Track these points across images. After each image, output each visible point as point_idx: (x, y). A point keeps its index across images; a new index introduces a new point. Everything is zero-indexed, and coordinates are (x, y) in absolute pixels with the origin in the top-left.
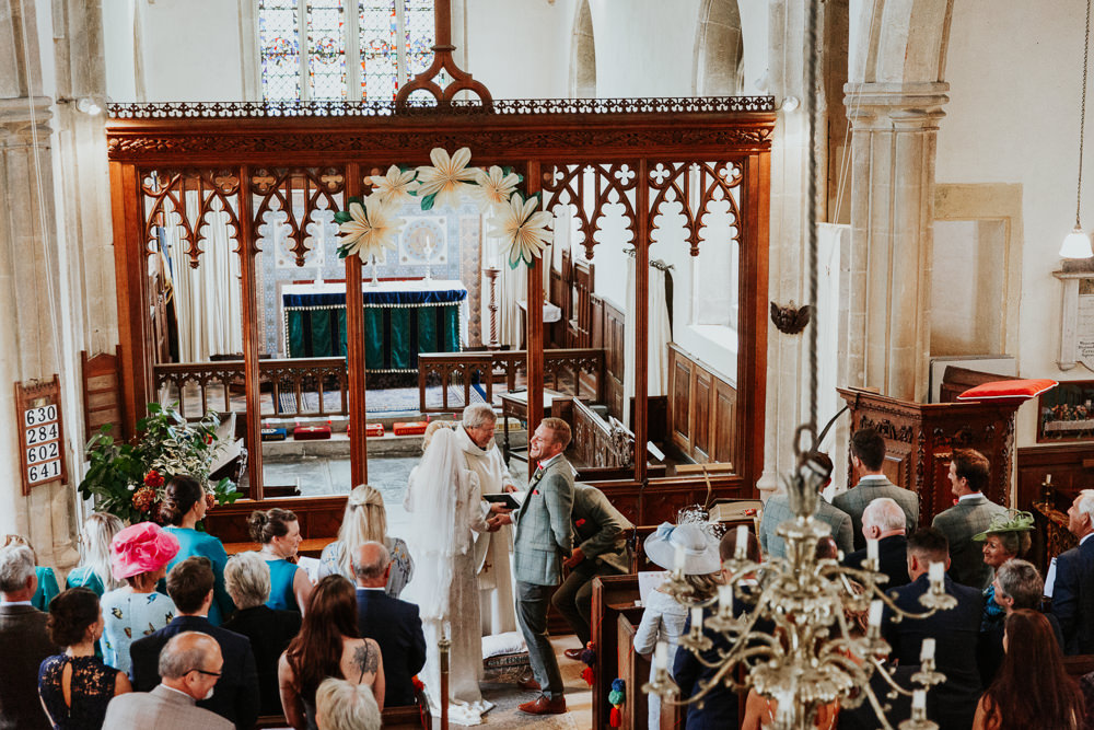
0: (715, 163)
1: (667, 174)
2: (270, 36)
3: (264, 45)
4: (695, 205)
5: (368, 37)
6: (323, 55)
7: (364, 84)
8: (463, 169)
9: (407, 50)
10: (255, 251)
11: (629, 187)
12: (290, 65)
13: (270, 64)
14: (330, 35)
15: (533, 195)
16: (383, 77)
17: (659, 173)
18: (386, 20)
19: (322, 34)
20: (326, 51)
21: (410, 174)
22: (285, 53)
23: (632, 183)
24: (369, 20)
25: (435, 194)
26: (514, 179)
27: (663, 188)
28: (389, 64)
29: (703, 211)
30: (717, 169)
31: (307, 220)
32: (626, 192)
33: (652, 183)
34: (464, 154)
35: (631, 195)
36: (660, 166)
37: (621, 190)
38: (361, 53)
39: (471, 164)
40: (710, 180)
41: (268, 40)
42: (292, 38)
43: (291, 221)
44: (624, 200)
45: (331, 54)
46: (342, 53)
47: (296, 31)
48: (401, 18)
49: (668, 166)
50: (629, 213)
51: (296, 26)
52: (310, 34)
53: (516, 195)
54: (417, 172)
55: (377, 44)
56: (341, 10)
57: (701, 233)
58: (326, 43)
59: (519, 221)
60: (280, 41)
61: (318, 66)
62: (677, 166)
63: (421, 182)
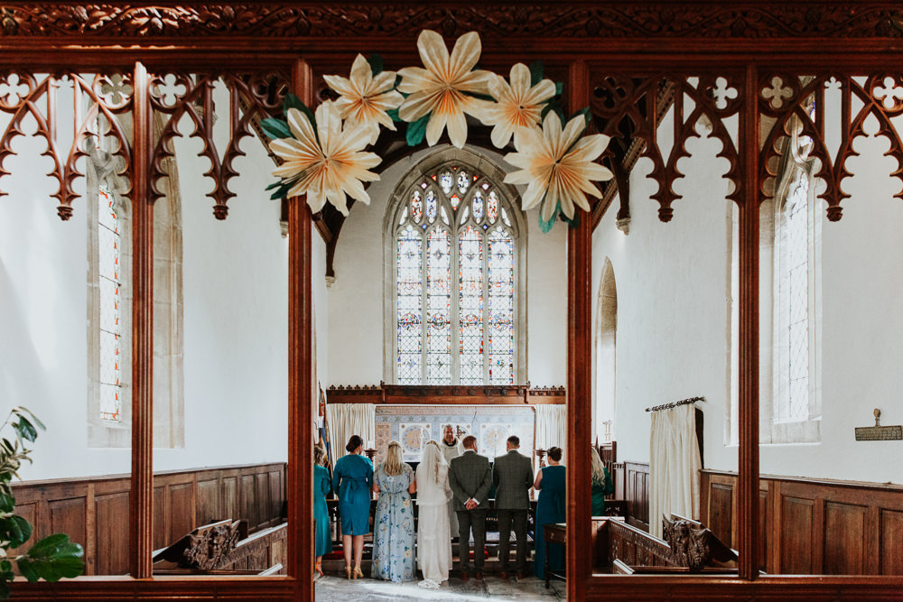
0: (866, 78)
1: (788, 93)
2: (404, 312)
3: (400, 318)
4: (833, 142)
5: (465, 313)
6: (436, 324)
7: (461, 342)
8: (468, 73)
9: (490, 321)
10: (154, 196)
11: (728, 112)
12: (416, 330)
13: (403, 331)
14: (441, 312)
15: (578, 113)
16: (474, 338)
17: (776, 92)
18: (477, 302)
19: (436, 312)
20: (438, 321)
21: (387, 77)
22: (413, 322)
23: (733, 106)
24: (466, 302)
25: (429, 115)
26: (548, 88)
27: (782, 115)
28: (478, 329)
29: (846, 150)
30: (869, 86)
31: (233, 152)
32: (724, 121)
33: (764, 106)
34: (470, 44)
35: (732, 124)
36: (777, 81)
37: (716, 117)
38: (460, 322)
39: (482, 65)
40: (857, 104)
41: (403, 315)
42: (417, 313)
43: (209, 152)
44: (720, 132)
45: (441, 324)
46: (449, 323)
47: (420, 309)
48: (486, 301)
49: (791, 81)
50: (727, 152)
51: (420, 306)
52: (428, 311)
53: (552, 115)
54: (399, 79)
55: (471, 317)
56: (449, 296)
57: (845, 185)
58: (438, 316)
59: (555, 153)
60: (410, 315)
61: (433, 331)
62: (804, 80)
63: (405, 95)
